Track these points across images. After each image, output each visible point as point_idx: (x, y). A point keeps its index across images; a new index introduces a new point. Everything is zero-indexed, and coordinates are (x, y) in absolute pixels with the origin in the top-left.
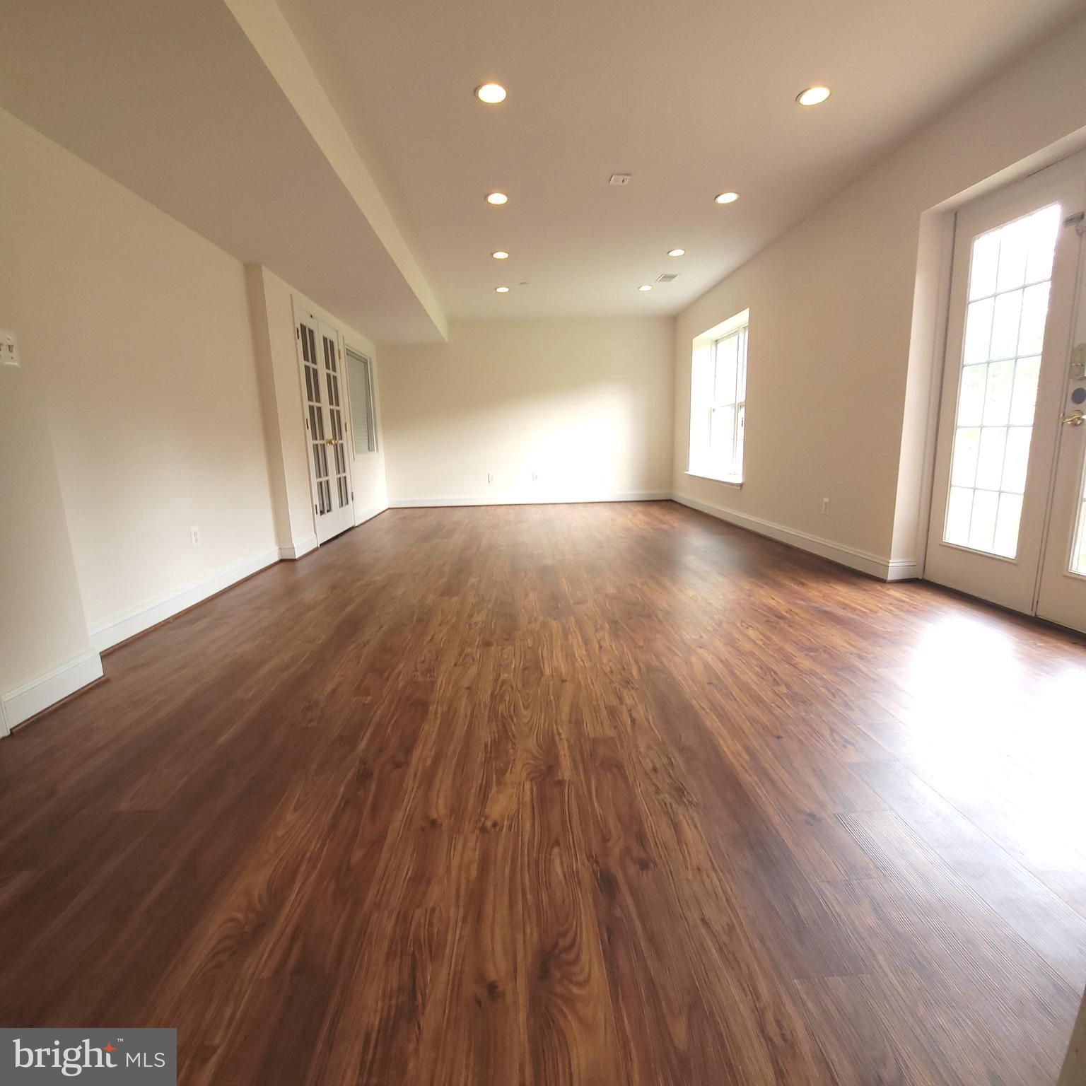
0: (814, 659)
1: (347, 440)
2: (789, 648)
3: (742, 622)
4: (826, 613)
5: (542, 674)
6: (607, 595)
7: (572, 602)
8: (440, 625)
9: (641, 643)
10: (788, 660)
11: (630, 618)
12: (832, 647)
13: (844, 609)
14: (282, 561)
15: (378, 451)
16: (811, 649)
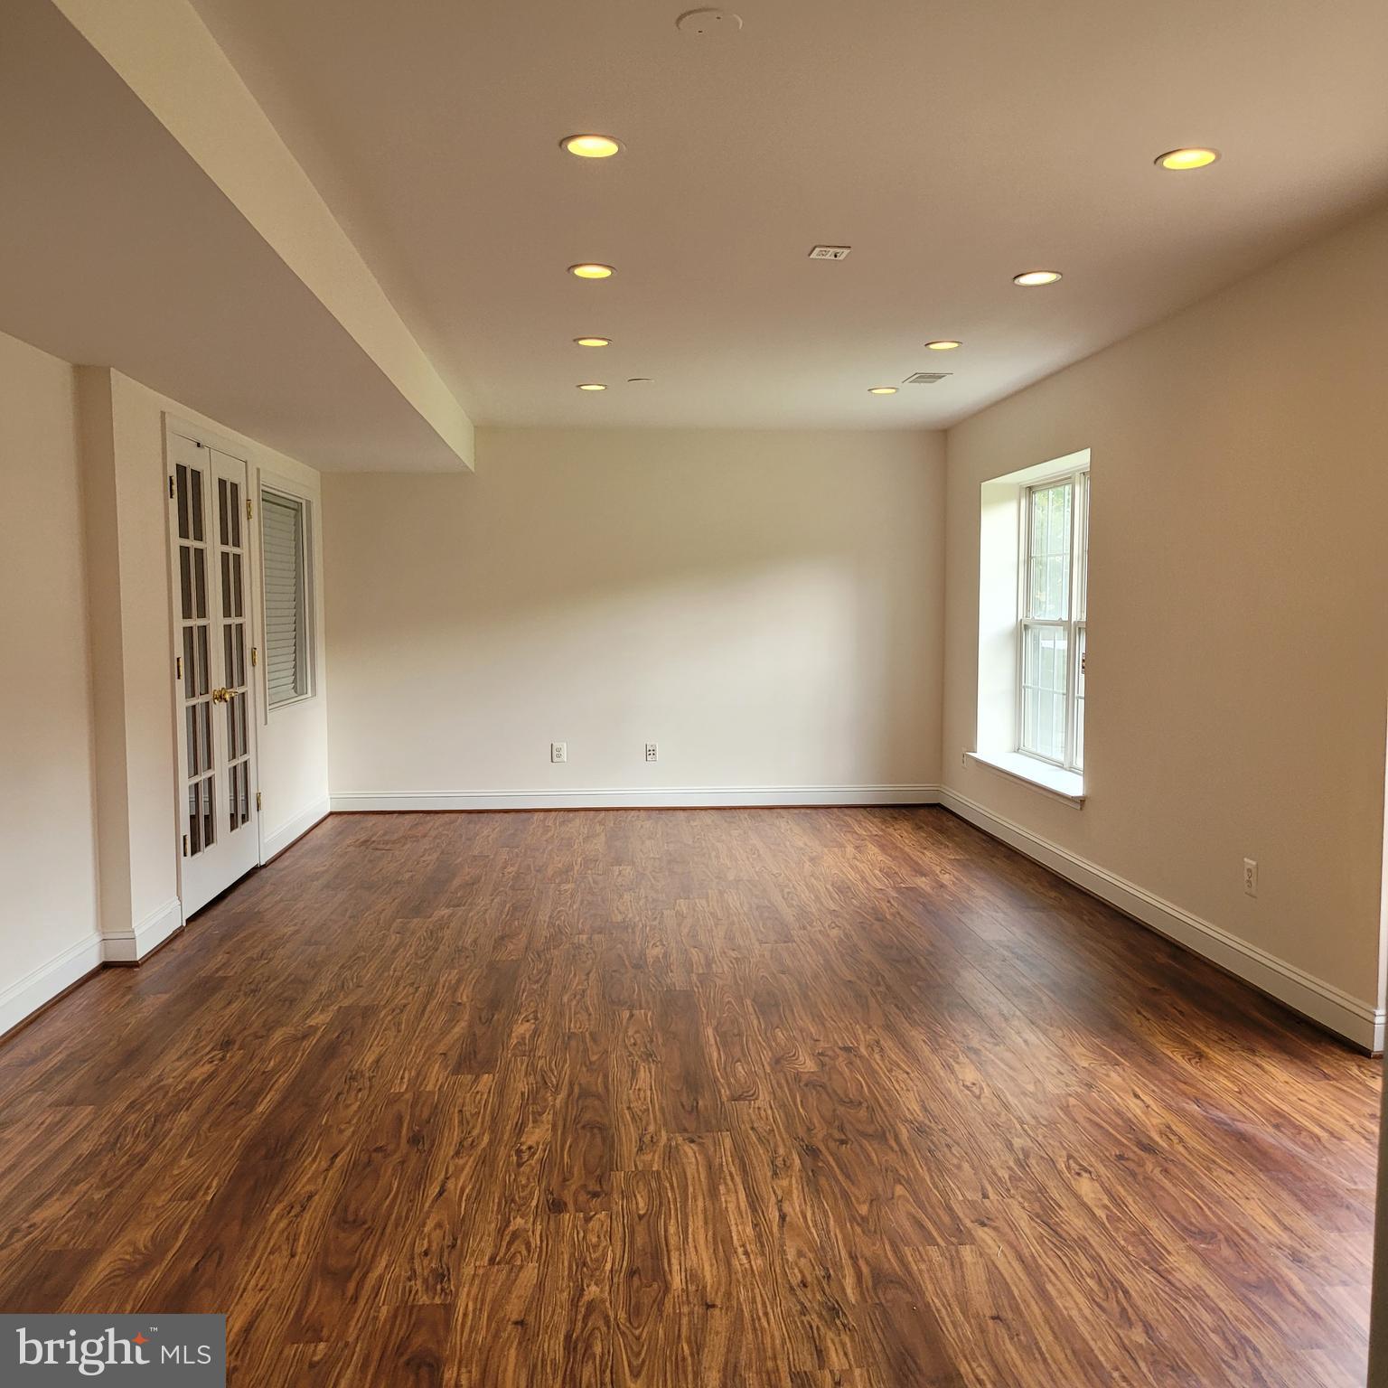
0: (1206, 1261)
1: (254, 685)
2: (1158, 1230)
3: (1070, 1157)
4: (1241, 1137)
5: (667, 1288)
6: (798, 1077)
7: (725, 1093)
8: (457, 1154)
9: (864, 1209)
10: (1155, 1260)
11: (843, 1142)
12: (1245, 1230)
13: (1277, 1127)
14: (106, 966)
15: (314, 693)
16: (1202, 1235)
